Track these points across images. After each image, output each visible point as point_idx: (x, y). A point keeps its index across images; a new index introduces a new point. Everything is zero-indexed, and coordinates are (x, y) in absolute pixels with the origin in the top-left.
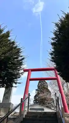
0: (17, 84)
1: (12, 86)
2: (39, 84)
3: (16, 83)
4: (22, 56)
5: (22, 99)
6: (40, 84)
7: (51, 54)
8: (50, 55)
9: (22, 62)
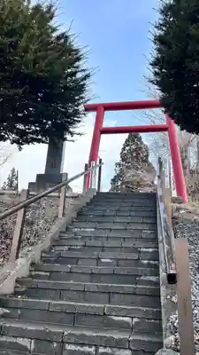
0: (75, 136)
1: (65, 139)
2: (124, 149)
3: (72, 134)
4: (84, 70)
5: (86, 165)
6: (127, 148)
7: (154, 64)
8: (151, 67)
9: (84, 84)
